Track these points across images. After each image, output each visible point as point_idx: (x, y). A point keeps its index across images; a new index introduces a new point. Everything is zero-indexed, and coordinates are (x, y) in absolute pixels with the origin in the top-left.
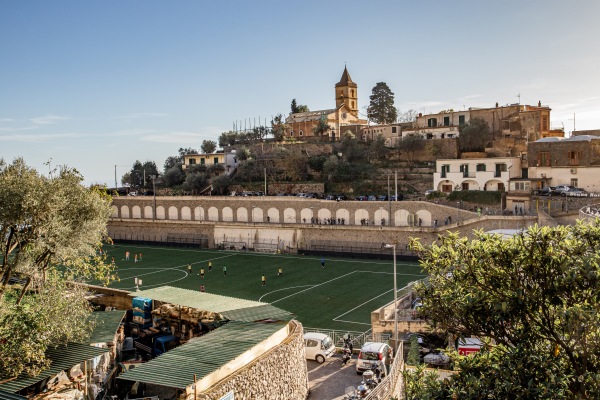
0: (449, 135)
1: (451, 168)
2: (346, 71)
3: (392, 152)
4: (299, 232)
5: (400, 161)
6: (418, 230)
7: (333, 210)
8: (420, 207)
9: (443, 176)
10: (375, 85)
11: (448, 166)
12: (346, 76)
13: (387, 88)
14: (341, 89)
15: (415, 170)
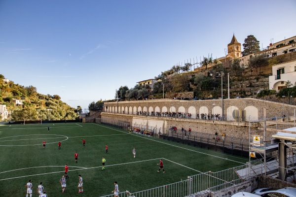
0: (290, 51)
1: (285, 70)
2: (234, 37)
3: (246, 71)
4: (166, 122)
5: (251, 76)
6: (242, 124)
7: (187, 108)
8: (248, 103)
9: (279, 77)
10: (247, 38)
11: (283, 69)
12: (234, 39)
13: (255, 39)
14: (231, 46)
15: (260, 80)
